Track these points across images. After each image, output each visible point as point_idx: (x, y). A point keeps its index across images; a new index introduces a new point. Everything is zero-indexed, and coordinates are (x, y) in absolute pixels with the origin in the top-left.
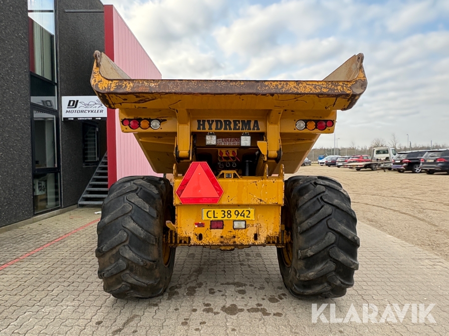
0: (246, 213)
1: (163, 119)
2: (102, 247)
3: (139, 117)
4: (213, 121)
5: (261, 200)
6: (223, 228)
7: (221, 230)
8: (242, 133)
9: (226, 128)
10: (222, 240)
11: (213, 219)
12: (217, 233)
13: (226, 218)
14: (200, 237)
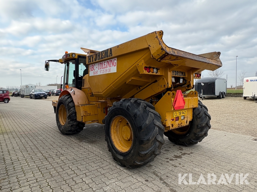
0: (185, 112)
1: (159, 68)
2: (150, 138)
3: (151, 66)
4: (174, 71)
5: (193, 106)
6: (178, 120)
7: (178, 121)
8: (180, 77)
9: (177, 75)
10: (178, 125)
11: (176, 116)
12: (177, 122)
13: (180, 115)
14: (173, 125)
